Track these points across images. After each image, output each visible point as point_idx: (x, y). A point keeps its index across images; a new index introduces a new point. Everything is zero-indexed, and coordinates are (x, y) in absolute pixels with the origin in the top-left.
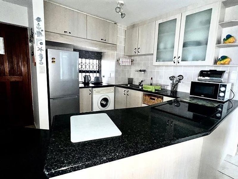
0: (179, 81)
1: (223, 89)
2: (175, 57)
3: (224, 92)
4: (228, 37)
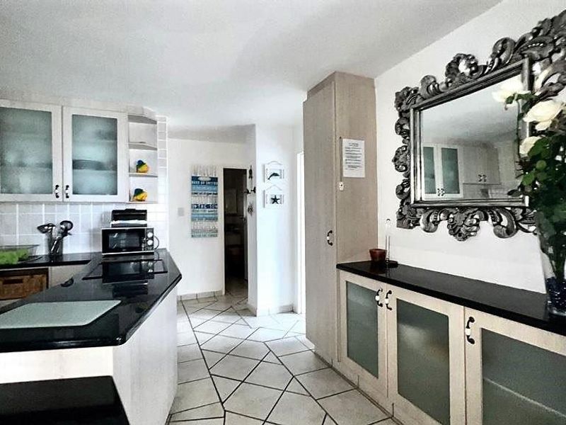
0: (65, 233)
1: (150, 235)
2: (57, 186)
3: (152, 238)
4: (141, 164)
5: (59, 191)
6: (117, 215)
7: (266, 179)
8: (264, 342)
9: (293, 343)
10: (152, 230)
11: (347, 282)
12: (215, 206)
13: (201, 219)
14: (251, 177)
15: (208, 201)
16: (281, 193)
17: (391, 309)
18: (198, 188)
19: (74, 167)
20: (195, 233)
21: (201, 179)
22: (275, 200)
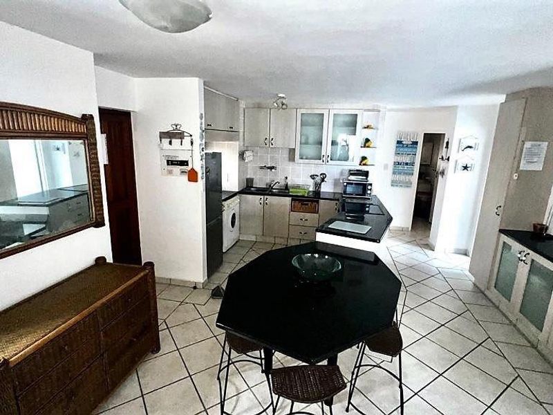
0: (323, 180)
1: (369, 187)
2: (324, 156)
3: (370, 190)
4: (367, 140)
5: (324, 159)
6: (352, 173)
7: (460, 151)
8: (437, 268)
9: (460, 274)
10: (371, 185)
11: (504, 243)
12: (413, 164)
13: (400, 173)
14: (447, 147)
15: (407, 159)
16: (472, 162)
17: (526, 264)
18: (401, 149)
19: (332, 144)
20: (394, 183)
21: (404, 143)
22: (466, 168)
